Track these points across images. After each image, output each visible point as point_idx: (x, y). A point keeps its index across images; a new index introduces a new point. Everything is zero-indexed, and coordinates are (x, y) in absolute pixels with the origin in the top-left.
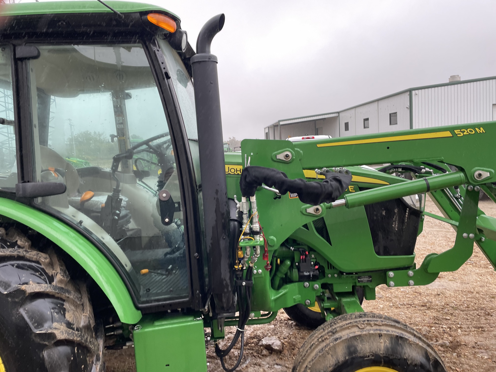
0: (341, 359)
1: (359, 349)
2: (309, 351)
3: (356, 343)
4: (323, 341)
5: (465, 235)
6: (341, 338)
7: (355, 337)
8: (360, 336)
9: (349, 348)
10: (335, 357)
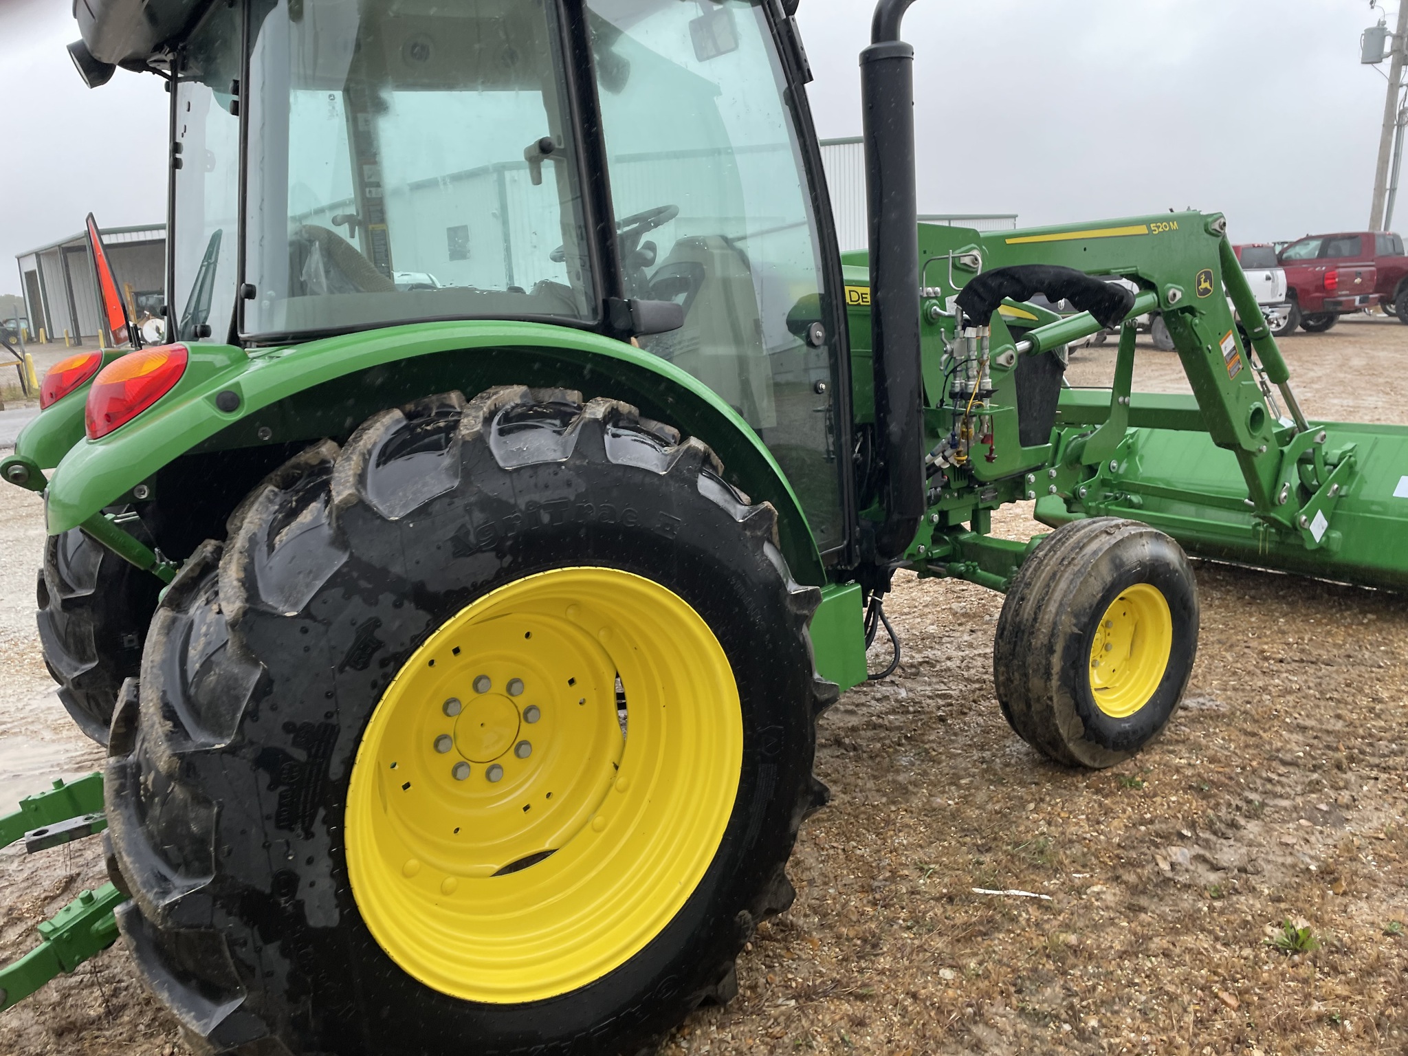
0: (1109, 579)
1: (1125, 560)
2: (1052, 585)
3: (1119, 553)
4: (1070, 563)
5: (1121, 399)
6: (1100, 549)
7: (1118, 544)
8: (1122, 540)
9: (1113, 560)
10: (1099, 579)
